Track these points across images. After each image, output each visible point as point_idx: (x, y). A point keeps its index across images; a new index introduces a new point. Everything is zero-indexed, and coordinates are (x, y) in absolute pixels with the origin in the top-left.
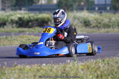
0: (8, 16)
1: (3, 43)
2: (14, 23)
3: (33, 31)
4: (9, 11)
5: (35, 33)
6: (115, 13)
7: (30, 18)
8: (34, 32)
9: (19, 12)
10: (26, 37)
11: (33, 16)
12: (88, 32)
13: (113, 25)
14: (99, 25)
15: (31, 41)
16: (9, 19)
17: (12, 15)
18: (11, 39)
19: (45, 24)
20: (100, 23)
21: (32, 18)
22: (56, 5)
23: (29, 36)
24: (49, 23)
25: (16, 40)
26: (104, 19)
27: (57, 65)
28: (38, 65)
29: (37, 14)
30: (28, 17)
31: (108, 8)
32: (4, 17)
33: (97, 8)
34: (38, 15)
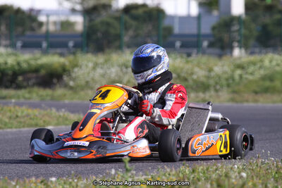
3: (27, 95)
5: (32, 101)
6: (220, 56)
7: (19, 64)
8: (30, 98)
10: (10, 111)
11: (26, 62)
13: (217, 83)
15: (22, 120)
19: (55, 81)
20: (186, 80)
21: (25, 66)
22: (81, 35)
23: (17, 108)
24: (65, 78)
26: (196, 69)
27: (85, 181)
28: (39, 180)
30: (15, 63)
31: (205, 44)
33: (178, 44)
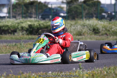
0: (18, 23)
1: (13, 50)
2: (24, 30)
4: (19, 19)
9: (29, 19)
12: (97, 40)
14: (108, 33)
16: (19, 27)
17: (22, 23)
18: (20, 46)
25: (25, 48)
29: (47, 21)
32: (14, 24)
34: (48, 23)
